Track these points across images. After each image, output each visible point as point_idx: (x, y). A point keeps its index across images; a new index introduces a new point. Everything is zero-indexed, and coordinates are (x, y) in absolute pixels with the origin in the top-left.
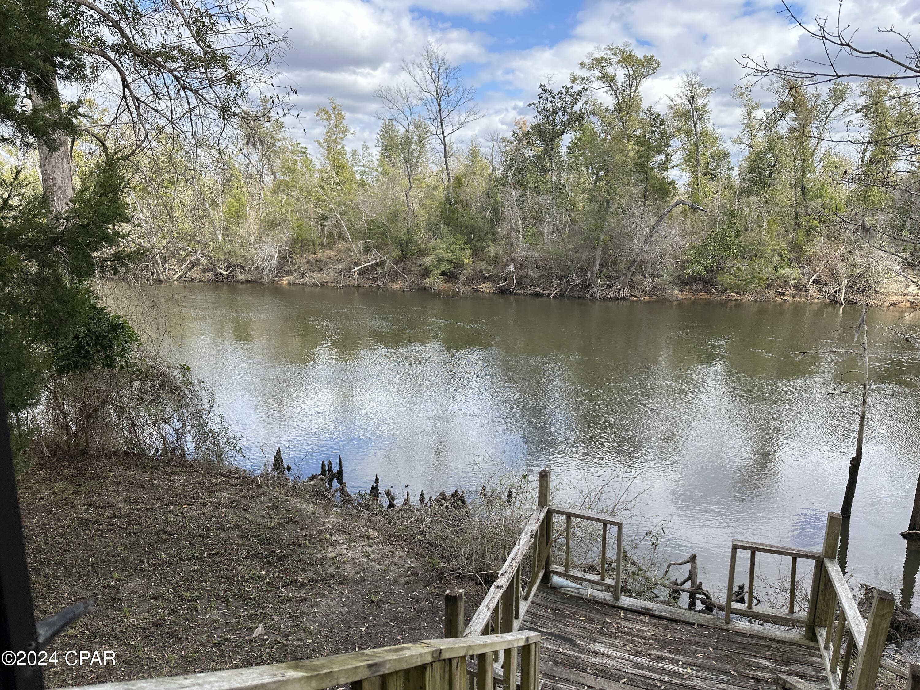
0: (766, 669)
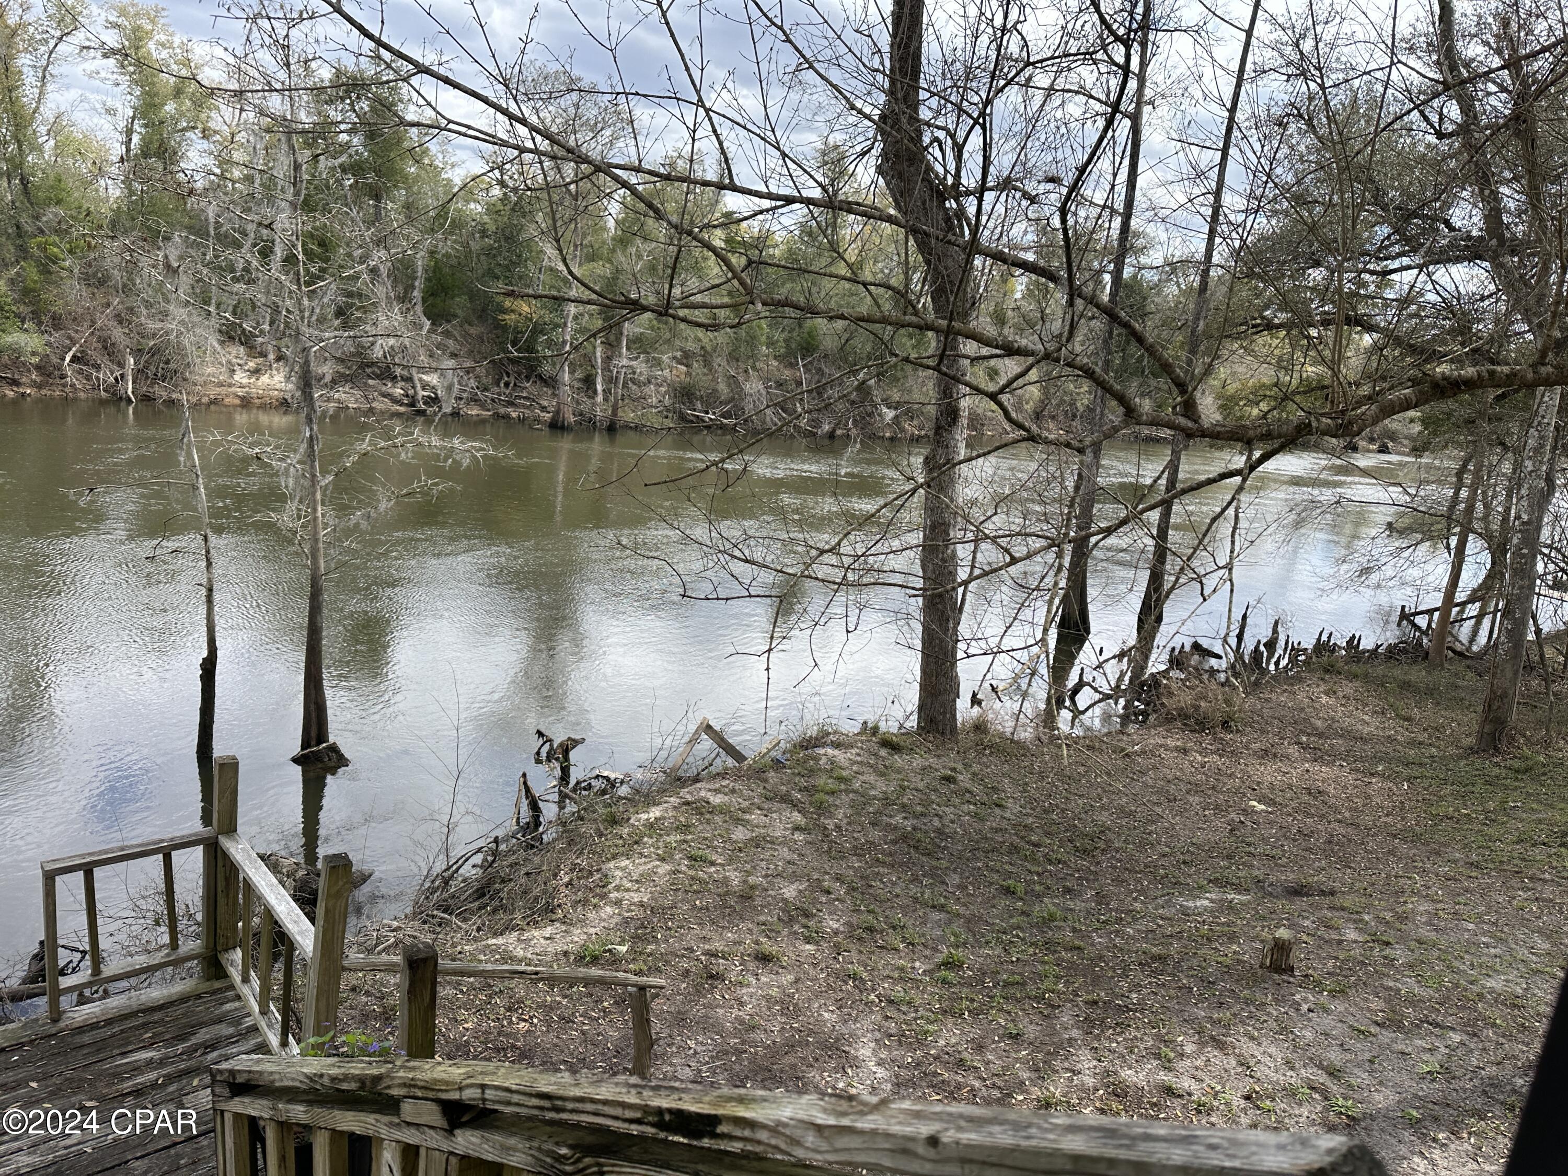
0: (150, 1064)
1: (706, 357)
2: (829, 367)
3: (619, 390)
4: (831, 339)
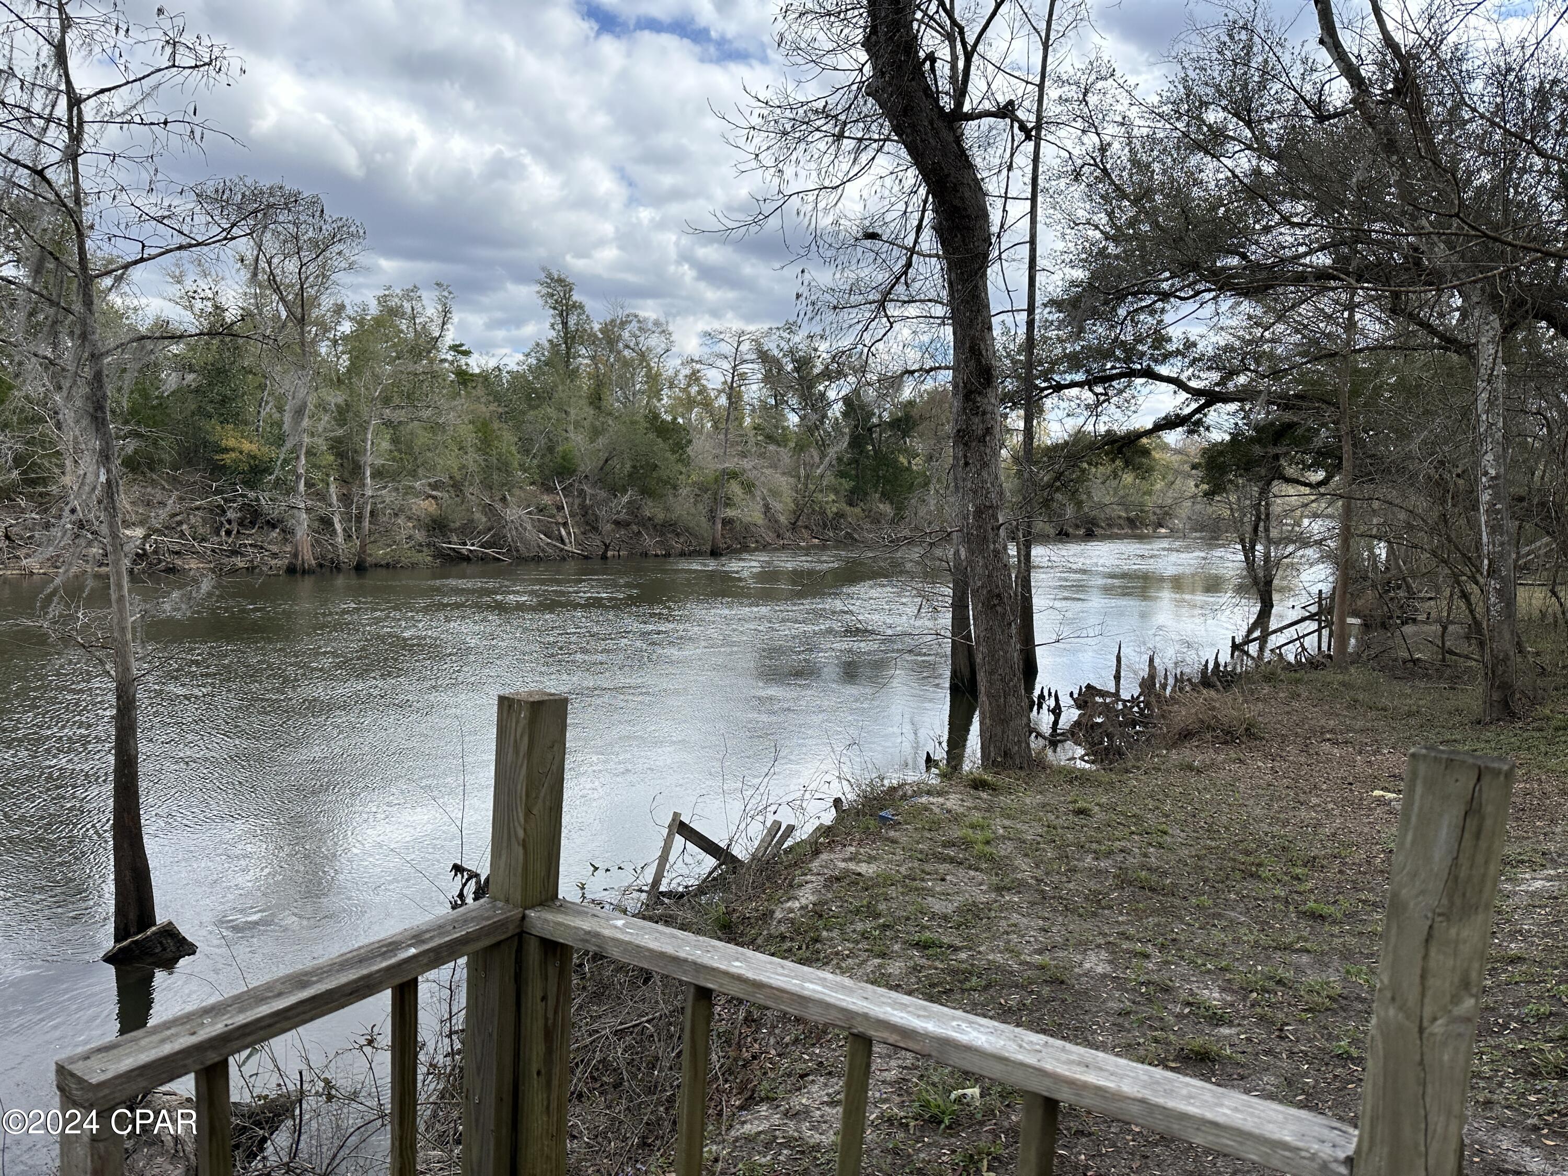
1: (457, 487)
2: (590, 488)
3: (366, 524)
4: (590, 459)
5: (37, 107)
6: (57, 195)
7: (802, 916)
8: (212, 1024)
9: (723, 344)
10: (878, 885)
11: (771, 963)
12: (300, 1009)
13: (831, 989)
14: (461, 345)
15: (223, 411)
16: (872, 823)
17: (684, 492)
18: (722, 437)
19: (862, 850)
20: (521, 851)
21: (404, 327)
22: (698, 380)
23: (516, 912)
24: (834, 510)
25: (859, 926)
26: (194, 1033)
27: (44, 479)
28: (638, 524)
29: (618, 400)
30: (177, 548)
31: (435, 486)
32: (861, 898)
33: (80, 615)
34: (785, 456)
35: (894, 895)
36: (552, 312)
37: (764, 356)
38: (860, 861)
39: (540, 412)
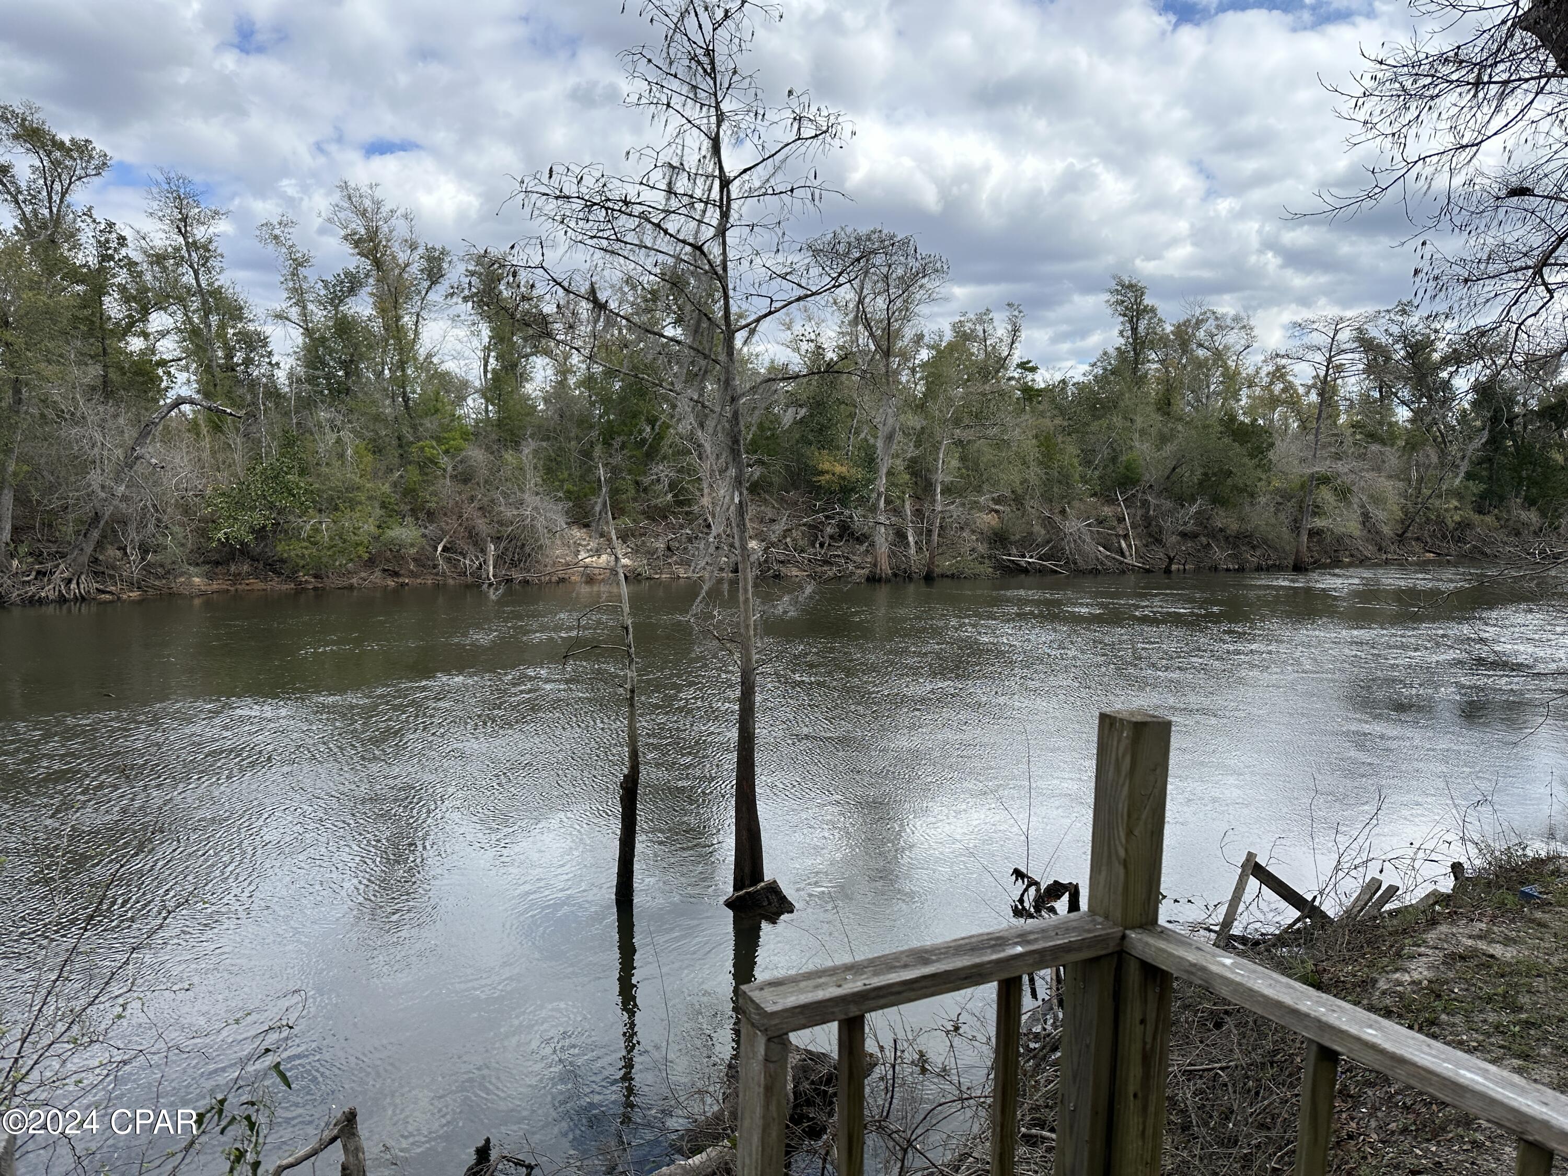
1: (1018, 500)
2: (1155, 498)
3: (935, 537)
4: (1156, 468)
5: (698, 193)
6: (711, 265)
7: (1414, 992)
8: (854, 981)
9: (1315, 334)
10: (1519, 974)
11: (1413, 1038)
12: (923, 984)
13: (1496, 1083)
14: (1029, 362)
15: (821, 438)
16: (1510, 899)
17: (1263, 500)
18: (1311, 437)
19: (1495, 929)
20: (1122, 871)
21: (975, 350)
22: (1283, 376)
23: (1117, 930)
24: (1457, 518)
25: (1492, 1017)
26: (840, 986)
27: (689, 500)
28: (1207, 536)
29: (1189, 403)
30: (782, 558)
31: (997, 501)
32: (1495, 986)
33: (715, 613)
34: (1392, 456)
35: (1542, 989)
36: (1121, 319)
37: (1366, 344)
38: (1493, 941)
39: (1104, 423)
